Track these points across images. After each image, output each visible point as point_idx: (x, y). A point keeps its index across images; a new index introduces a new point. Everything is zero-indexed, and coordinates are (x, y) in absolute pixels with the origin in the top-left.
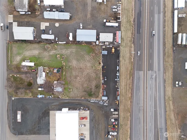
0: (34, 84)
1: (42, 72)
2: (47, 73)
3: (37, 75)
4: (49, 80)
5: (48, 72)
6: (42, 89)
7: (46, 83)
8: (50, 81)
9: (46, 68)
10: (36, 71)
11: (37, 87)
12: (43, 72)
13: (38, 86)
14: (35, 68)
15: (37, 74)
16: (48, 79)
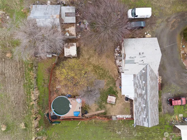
0: (172, 36)
1: (139, 100)
2: (114, 93)
3: (159, 80)
4: (105, 62)
5: (111, 99)
6: (134, 14)
7: (119, 45)
8: (100, 54)
9: (122, 113)
10: (165, 97)
11: (160, 25)
12: (132, 96)
13: (155, 29)
14: (171, 113)
15: (161, 86)
16: (111, 63)
